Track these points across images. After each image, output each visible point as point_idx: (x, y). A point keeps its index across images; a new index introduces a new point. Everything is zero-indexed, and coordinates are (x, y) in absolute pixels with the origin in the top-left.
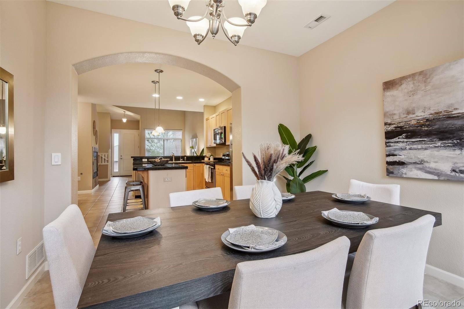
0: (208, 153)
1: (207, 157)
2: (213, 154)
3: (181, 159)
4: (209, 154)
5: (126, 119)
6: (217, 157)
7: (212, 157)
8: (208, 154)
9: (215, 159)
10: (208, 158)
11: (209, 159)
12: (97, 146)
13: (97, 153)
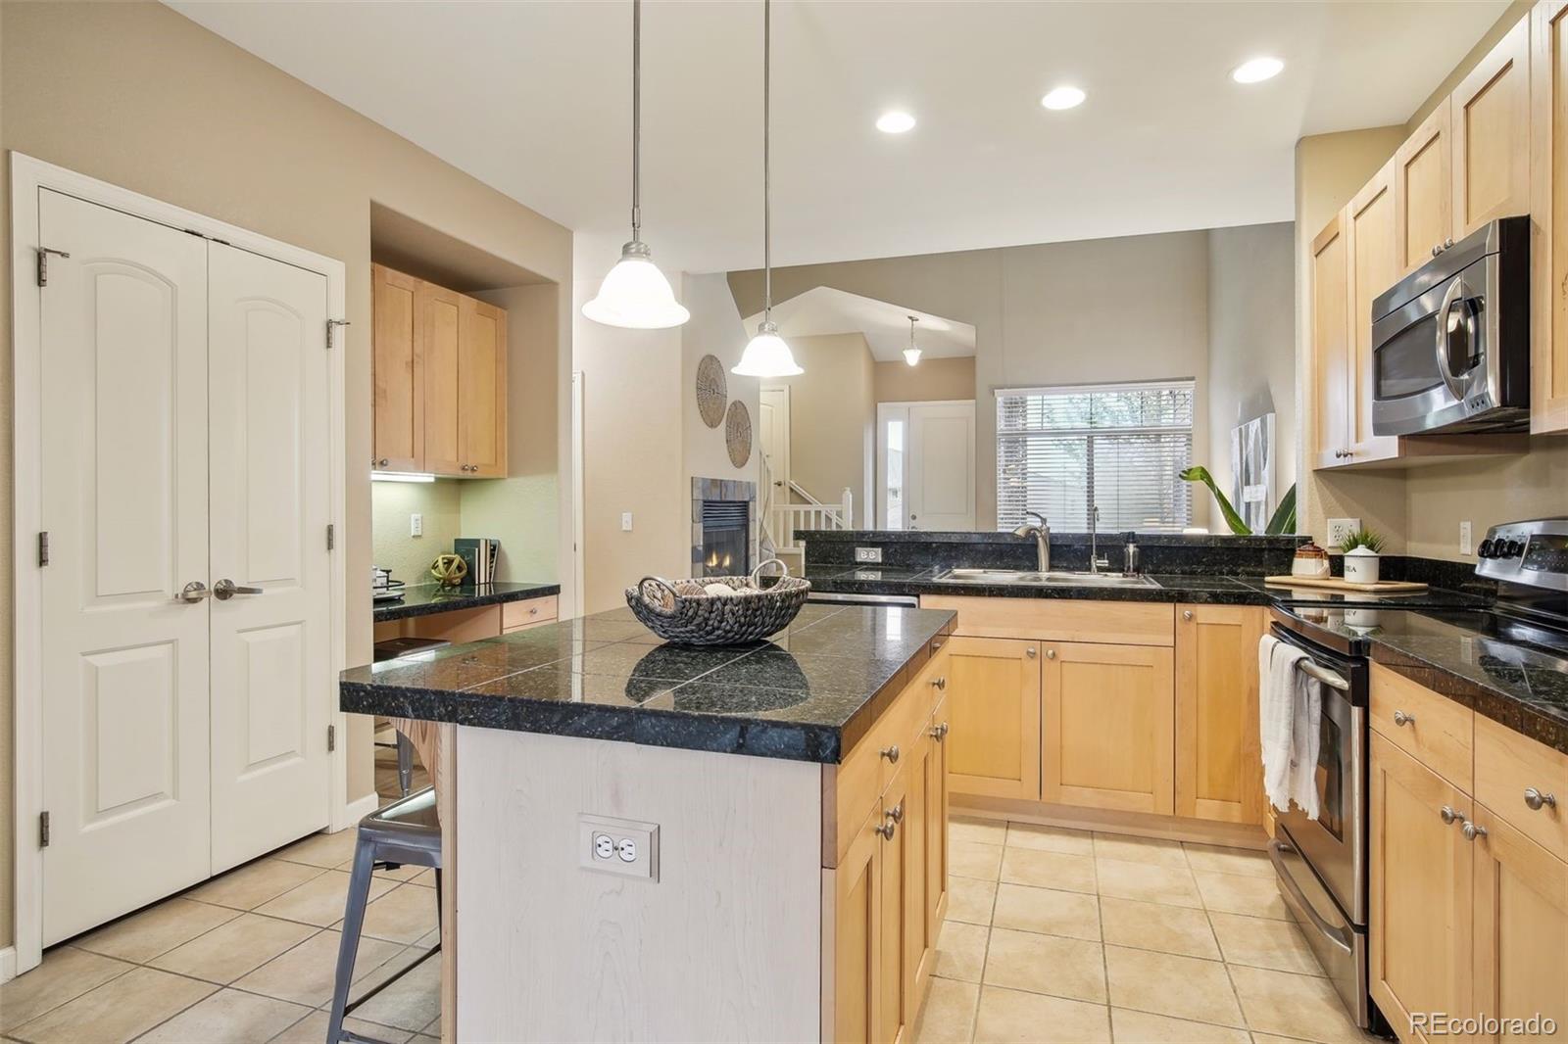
0: (1329, 513)
1: (1318, 552)
2: (1378, 529)
3: (1100, 556)
4: (1337, 528)
5: (920, 352)
6: (1419, 549)
7: (1361, 550)
8: (1331, 522)
9: (1391, 567)
10: (1326, 563)
11: (1337, 567)
12: (748, 474)
13: (744, 506)
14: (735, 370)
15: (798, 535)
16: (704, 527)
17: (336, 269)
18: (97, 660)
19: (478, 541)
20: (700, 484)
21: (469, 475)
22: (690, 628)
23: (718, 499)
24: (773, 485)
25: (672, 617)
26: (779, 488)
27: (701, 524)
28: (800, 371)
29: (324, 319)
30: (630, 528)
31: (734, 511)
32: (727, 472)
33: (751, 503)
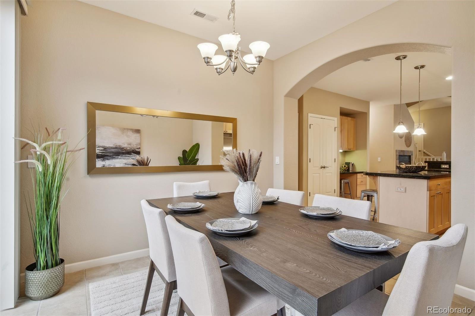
12: (411, 149)
13: (410, 156)
14: (413, 134)
15: (425, 162)
16: (399, 161)
17: (336, 119)
18: (314, 175)
19: (350, 163)
20: (398, 151)
21: (349, 150)
22: (407, 170)
23: (402, 155)
24: (418, 151)
25: (405, 168)
26: (419, 152)
27: (398, 161)
28: (426, 133)
29: (334, 127)
30: (380, 161)
31: (407, 158)
32: (405, 148)
33: (411, 156)
